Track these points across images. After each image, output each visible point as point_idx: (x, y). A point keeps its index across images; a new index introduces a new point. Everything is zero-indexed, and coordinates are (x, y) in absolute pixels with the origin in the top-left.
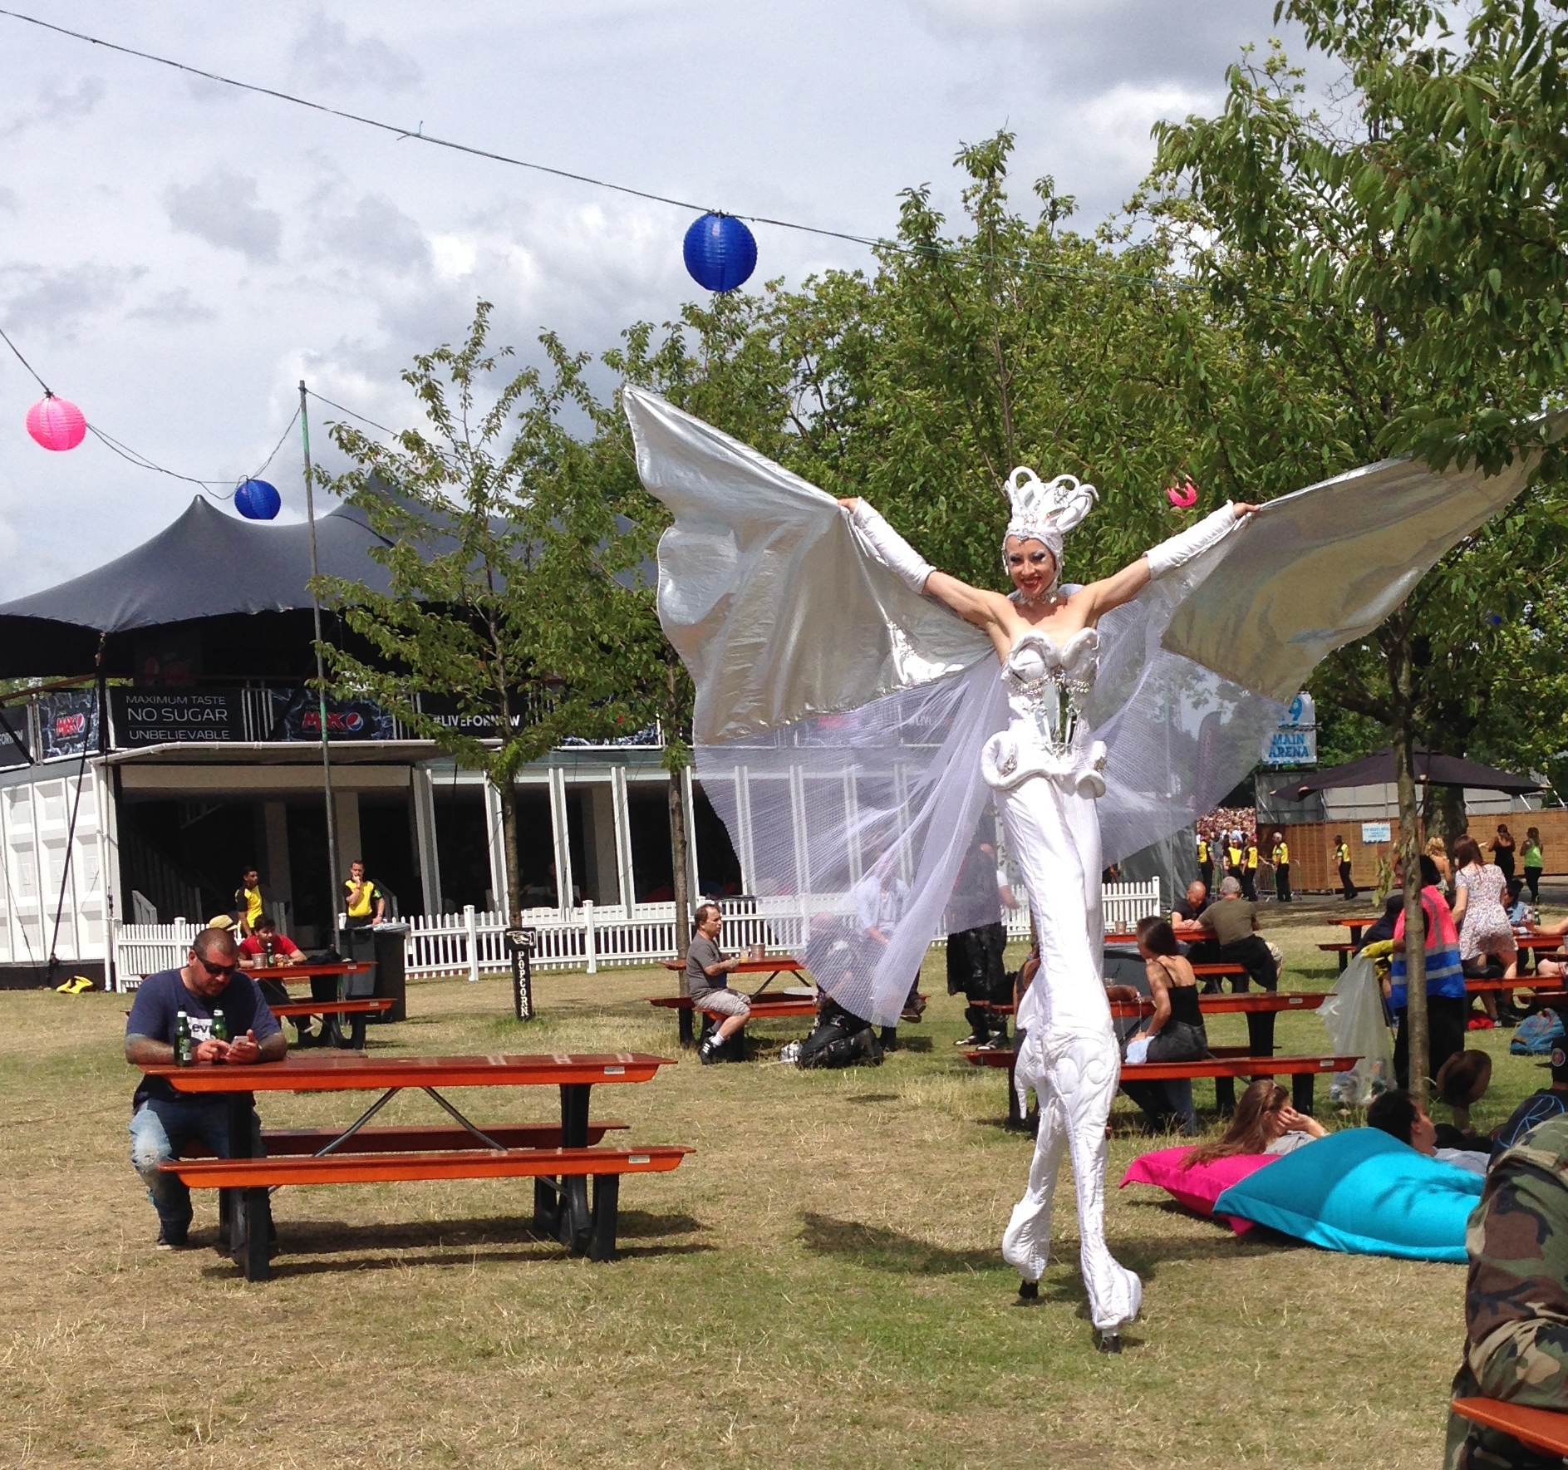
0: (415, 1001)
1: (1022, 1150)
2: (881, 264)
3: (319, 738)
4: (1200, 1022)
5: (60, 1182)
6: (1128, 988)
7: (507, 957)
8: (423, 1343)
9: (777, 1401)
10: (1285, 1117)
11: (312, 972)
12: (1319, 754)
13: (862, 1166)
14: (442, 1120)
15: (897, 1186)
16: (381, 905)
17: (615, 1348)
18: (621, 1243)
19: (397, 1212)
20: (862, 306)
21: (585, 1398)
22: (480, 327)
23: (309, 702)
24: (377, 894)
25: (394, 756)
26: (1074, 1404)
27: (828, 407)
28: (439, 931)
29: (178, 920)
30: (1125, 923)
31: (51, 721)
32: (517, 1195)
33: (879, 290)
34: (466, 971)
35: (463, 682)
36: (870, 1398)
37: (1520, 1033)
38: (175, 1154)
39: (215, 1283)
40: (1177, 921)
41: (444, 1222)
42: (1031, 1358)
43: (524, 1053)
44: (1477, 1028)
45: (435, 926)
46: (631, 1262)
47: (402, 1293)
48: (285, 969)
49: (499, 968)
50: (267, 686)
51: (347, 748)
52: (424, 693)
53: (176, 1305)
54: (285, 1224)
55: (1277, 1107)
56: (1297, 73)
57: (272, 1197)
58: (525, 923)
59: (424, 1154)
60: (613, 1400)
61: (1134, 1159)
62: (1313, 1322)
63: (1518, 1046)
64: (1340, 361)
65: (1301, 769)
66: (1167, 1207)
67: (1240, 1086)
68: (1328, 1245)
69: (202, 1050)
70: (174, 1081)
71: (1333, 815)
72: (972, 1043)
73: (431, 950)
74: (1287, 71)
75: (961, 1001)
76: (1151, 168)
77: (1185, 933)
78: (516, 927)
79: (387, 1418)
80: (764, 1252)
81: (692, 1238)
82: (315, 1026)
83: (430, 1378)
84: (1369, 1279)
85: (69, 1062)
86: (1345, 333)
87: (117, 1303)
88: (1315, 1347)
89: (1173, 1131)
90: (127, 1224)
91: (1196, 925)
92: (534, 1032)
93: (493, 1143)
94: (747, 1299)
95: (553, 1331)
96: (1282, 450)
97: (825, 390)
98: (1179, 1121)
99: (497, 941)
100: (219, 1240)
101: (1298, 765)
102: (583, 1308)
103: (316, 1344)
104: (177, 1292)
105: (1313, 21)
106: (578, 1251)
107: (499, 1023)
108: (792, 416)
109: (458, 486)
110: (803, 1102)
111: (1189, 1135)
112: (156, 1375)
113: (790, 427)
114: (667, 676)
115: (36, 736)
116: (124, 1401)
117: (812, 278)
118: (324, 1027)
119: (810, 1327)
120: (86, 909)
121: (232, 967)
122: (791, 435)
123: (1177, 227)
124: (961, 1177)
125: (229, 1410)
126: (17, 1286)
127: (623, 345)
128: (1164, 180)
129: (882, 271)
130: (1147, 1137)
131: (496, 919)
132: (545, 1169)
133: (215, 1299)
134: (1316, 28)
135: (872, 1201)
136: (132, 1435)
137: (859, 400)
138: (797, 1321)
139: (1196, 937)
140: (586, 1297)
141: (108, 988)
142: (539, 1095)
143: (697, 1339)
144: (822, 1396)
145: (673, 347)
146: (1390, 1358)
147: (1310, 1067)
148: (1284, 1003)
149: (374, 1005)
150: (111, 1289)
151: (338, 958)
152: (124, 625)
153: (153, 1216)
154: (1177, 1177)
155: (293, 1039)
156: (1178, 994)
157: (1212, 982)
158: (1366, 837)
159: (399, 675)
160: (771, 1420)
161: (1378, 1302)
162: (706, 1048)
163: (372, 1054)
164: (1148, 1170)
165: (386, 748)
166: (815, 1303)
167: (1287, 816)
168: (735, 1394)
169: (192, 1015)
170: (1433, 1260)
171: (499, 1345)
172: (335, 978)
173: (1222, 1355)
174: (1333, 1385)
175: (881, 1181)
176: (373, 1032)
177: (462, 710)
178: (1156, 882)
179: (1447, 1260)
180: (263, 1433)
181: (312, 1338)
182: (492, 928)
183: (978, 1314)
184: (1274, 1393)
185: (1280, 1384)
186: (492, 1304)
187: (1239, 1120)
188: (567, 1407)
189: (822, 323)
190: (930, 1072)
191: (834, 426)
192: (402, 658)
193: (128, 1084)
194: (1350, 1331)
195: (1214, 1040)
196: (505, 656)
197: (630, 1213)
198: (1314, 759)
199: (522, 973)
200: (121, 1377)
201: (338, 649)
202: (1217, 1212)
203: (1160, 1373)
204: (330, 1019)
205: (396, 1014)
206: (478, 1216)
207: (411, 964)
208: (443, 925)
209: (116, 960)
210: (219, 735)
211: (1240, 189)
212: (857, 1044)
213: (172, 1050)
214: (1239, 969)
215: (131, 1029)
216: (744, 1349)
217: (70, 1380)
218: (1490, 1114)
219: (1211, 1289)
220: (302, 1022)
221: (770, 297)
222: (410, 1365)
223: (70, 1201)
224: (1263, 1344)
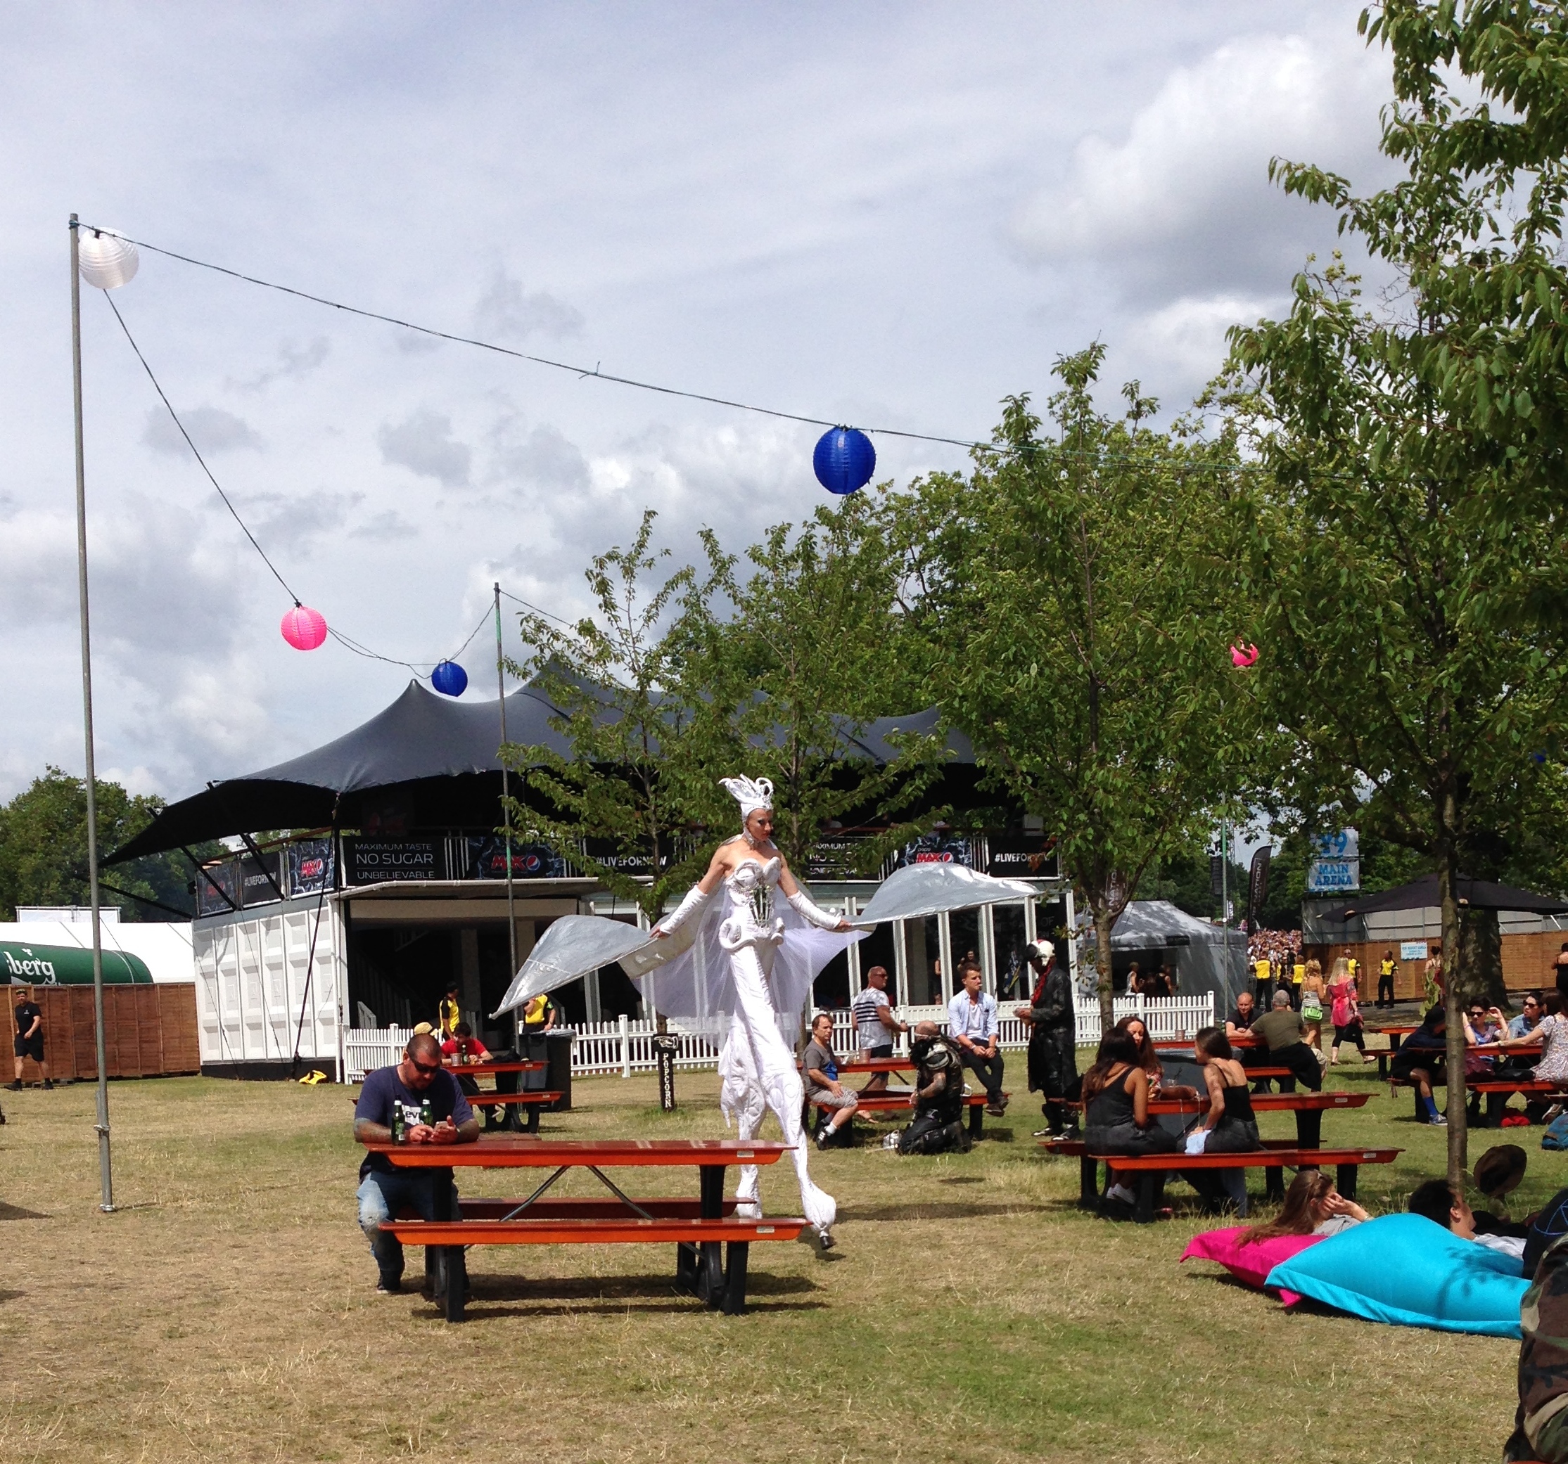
0: (578, 1095)
1: (1092, 1227)
2: (977, 465)
3: (504, 876)
4: (1252, 1118)
5: (302, 1237)
6: (1189, 1088)
7: (653, 1058)
8: (588, 1378)
9: (882, 1438)
10: (1331, 1203)
11: (498, 1069)
12: (1362, 882)
13: (954, 1238)
14: (602, 1193)
15: (983, 1257)
16: (552, 1015)
17: (745, 1388)
18: (749, 1299)
19: (565, 1268)
20: (960, 502)
21: (721, 1428)
22: (645, 532)
23: (496, 848)
24: (550, 1006)
25: (562, 891)
26: (1142, 1450)
27: (929, 590)
28: (599, 1036)
29: (392, 1025)
30: (1184, 1032)
31: (297, 864)
32: (663, 1257)
33: (975, 488)
34: (620, 1069)
35: (621, 830)
36: (961, 1438)
37: (1550, 1130)
38: (391, 1217)
39: (422, 1322)
40: (1231, 1030)
41: (603, 1278)
42: (1102, 1407)
43: (667, 1138)
44: (1510, 1126)
45: (595, 1032)
46: (758, 1316)
47: (569, 1336)
48: (477, 1067)
49: (647, 1067)
50: (465, 835)
51: (527, 885)
52: (588, 838)
53: (393, 1339)
54: (476, 1276)
55: (1322, 1194)
56: (1353, 280)
57: (466, 1253)
58: (669, 1030)
59: (585, 1222)
60: (744, 1432)
61: (1192, 1237)
62: (1359, 1384)
63: (1549, 1142)
64: (1396, 531)
65: (1344, 895)
66: (1222, 1279)
67: (1288, 1174)
68: (1371, 1317)
69: (414, 1133)
70: (393, 1158)
71: (1373, 935)
72: (1047, 1134)
73: (591, 1051)
74: (1345, 278)
75: (1039, 1098)
76: (1222, 369)
77: (1237, 1041)
78: (662, 1032)
79: (560, 1439)
80: (870, 1310)
81: (808, 1297)
82: (500, 1114)
83: (594, 1407)
84: (1411, 1348)
85: (310, 1139)
86: (1399, 505)
87: (347, 1335)
88: (1361, 1407)
89: (1227, 1213)
90: (355, 1272)
91: (1249, 1033)
92: (673, 1122)
93: (645, 1214)
94: (856, 1350)
95: (694, 1372)
96: (1338, 611)
97: (926, 576)
98: (1234, 1204)
99: (646, 1044)
100: (425, 1287)
101: (1342, 892)
102: (718, 1353)
103: (501, 1376)
104: (392, 1328)
105: (1374, 230)
106: (713, 1306)
107: (647, 1113)
108: (898, 599)
109: (622, 665)
110: (902, 1183)
111: (1243, 1217)
112: (377, 1395)
113: (897, 608)
114: (791, 822)
115: (286, 877)
116: (353, 1416)
117: (918, 479)
118: (506, 1114)
119: (910, 1375)
120: (322, 1016)
121: (437, 1066)
122: (897, 615)
123: (1241, 419)
124: (1039, 1249)
125: (434, 1426)
126: (270, 1319)
127: (764, 542)
128: (1232, 379)
129: (978, 472)
130: (1203, 1218)
131: (645, 1026)
132: (687, 1236)
133: (421, 1335)
134: (1377, 236)
135: (961, 1269)
136: (358, 1444)
137: (956, 584)
138: (899, 1369)
139: (1247, 1044)
140: (720, 1345)
141: (338, 1080)
142: (680, 1173)
143: (814, 1382)
144: (920, 1435)
145: (805, 544)
146: (1432, 1419)
147: (1354, 1159)
148: (1330, 1101)
149: (546, 1096)
150: (343, 1323)
151: (518, 1058)
152: (354, 786)
153: (373, 1265)
154: (1232, 1254)
155: (482, 1124)
156: (1231, 1092)
157: (1262, 1084)
158: (1404, 955)
159: (570, 823)
160: (877, 1453)
161: (1420, 1369)
162: (822, 1136)
163: (545, 1137)
164: (1205, 1247)
165: (559, 884)
166: (914, 1355)
167: (1330, 937)
168: (846, 1430)
169: (405, 1103)
170: (1471, 1333)
171: (649, 1382)
172: (515, 1075)
173: (1274, 1411)
174: (1379, 1443)
175: (970, 1252)
176: (545, 1119)
177: (621, 852)
178: (1211, 997)
179: (1483, 1333)
180: (461, 1447)
181: (500, 1370)
182: (642, 1034)
183: (1056, 1368)
184: (1324, 1447)
185: (1328, 1439)
186: (643, 1349)
187: (1288, 1207)
188: (706, 1436)
189: (925, 519)
190: (1012, 1158)
191: (934, 606)
192: (571, 809)
193: (353, 1158)
194: (1393, 1394)
195: (1265, 1134)
196: (657, 806)
197: (757, 1274)
198: (1357, 886)
199: (667, 1071)
200: (350, 1395)
201: (520, 803)
202: (1269, 1286)
203: (1219, 1425)
204: (511, 1109)
205: (563, 1105)
206: (632, 1273)
207: (575, 1063)
208: (602, 1031)
209: (344, 1058)
210: (426, 875)
211: (1306, 382)
212: (949, 1134)
213: (389, 1132)
214: (1286, 1072)
215: (358, 1115)
216: (854, 1393)
217: (312, 1396)
218: (1523, 1203)
219: (1264, 1353)
220: (489, 1110)
221: (881, 498)
222: (577, 1396)
223: (310, 1252)
224: (1313, 1403)
